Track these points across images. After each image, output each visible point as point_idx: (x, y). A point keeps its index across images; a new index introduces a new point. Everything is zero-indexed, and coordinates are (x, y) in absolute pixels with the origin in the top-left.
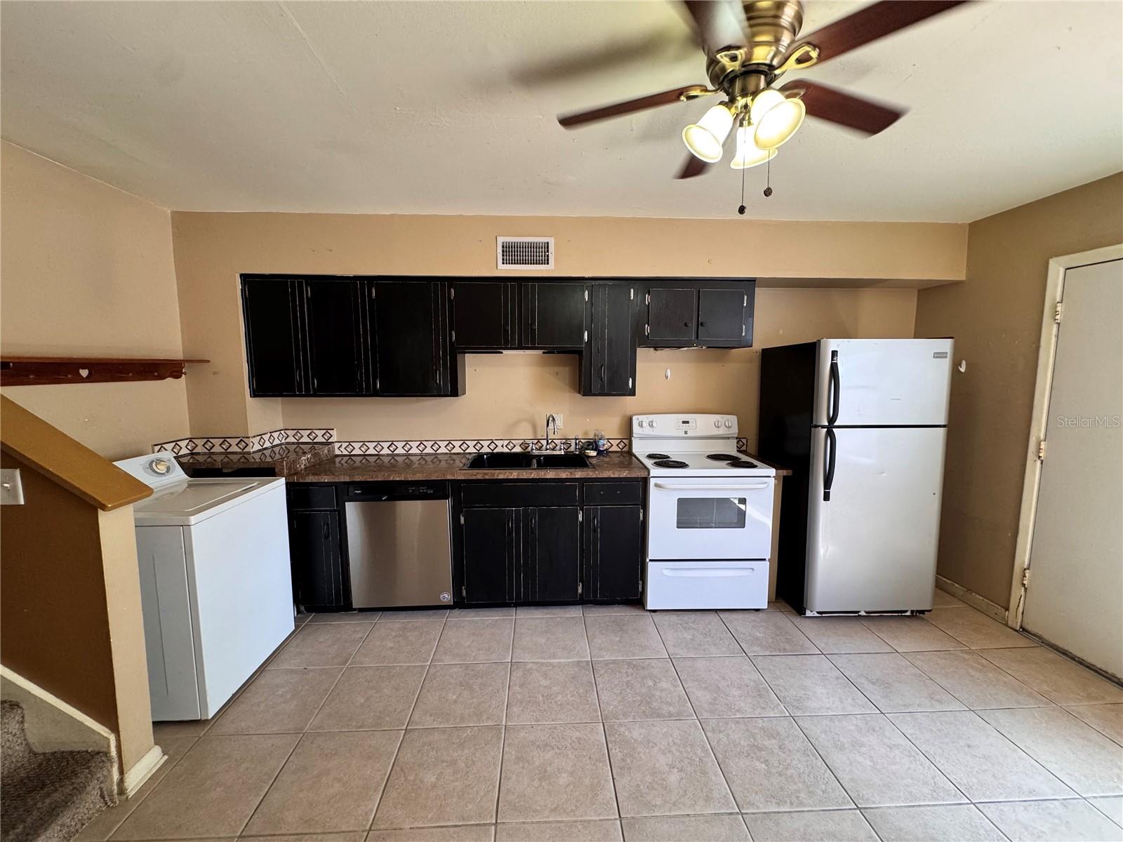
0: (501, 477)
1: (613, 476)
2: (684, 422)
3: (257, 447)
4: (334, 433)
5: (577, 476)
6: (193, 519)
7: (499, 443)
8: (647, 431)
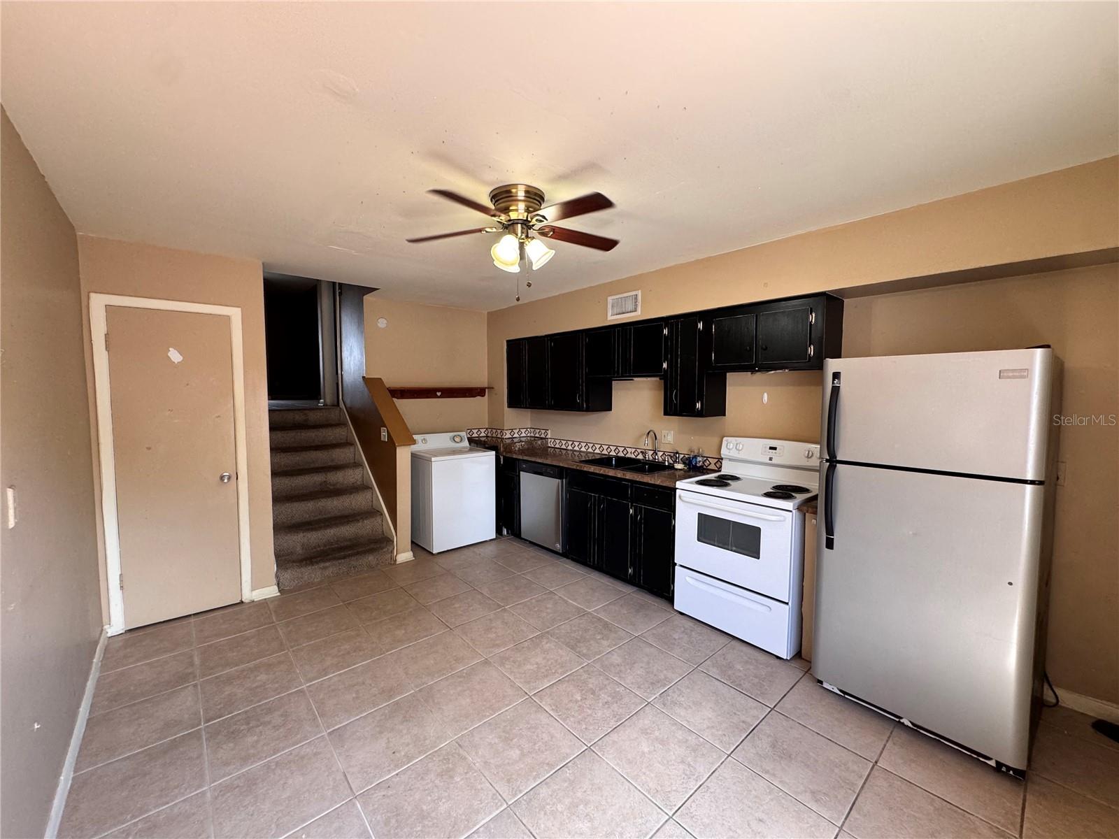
1: (650, 482)
2: (771, 448)
3: (508, 436)
4: (549, 432)
6: (433, 459)
7: (629, 450)
8: (734, 454)
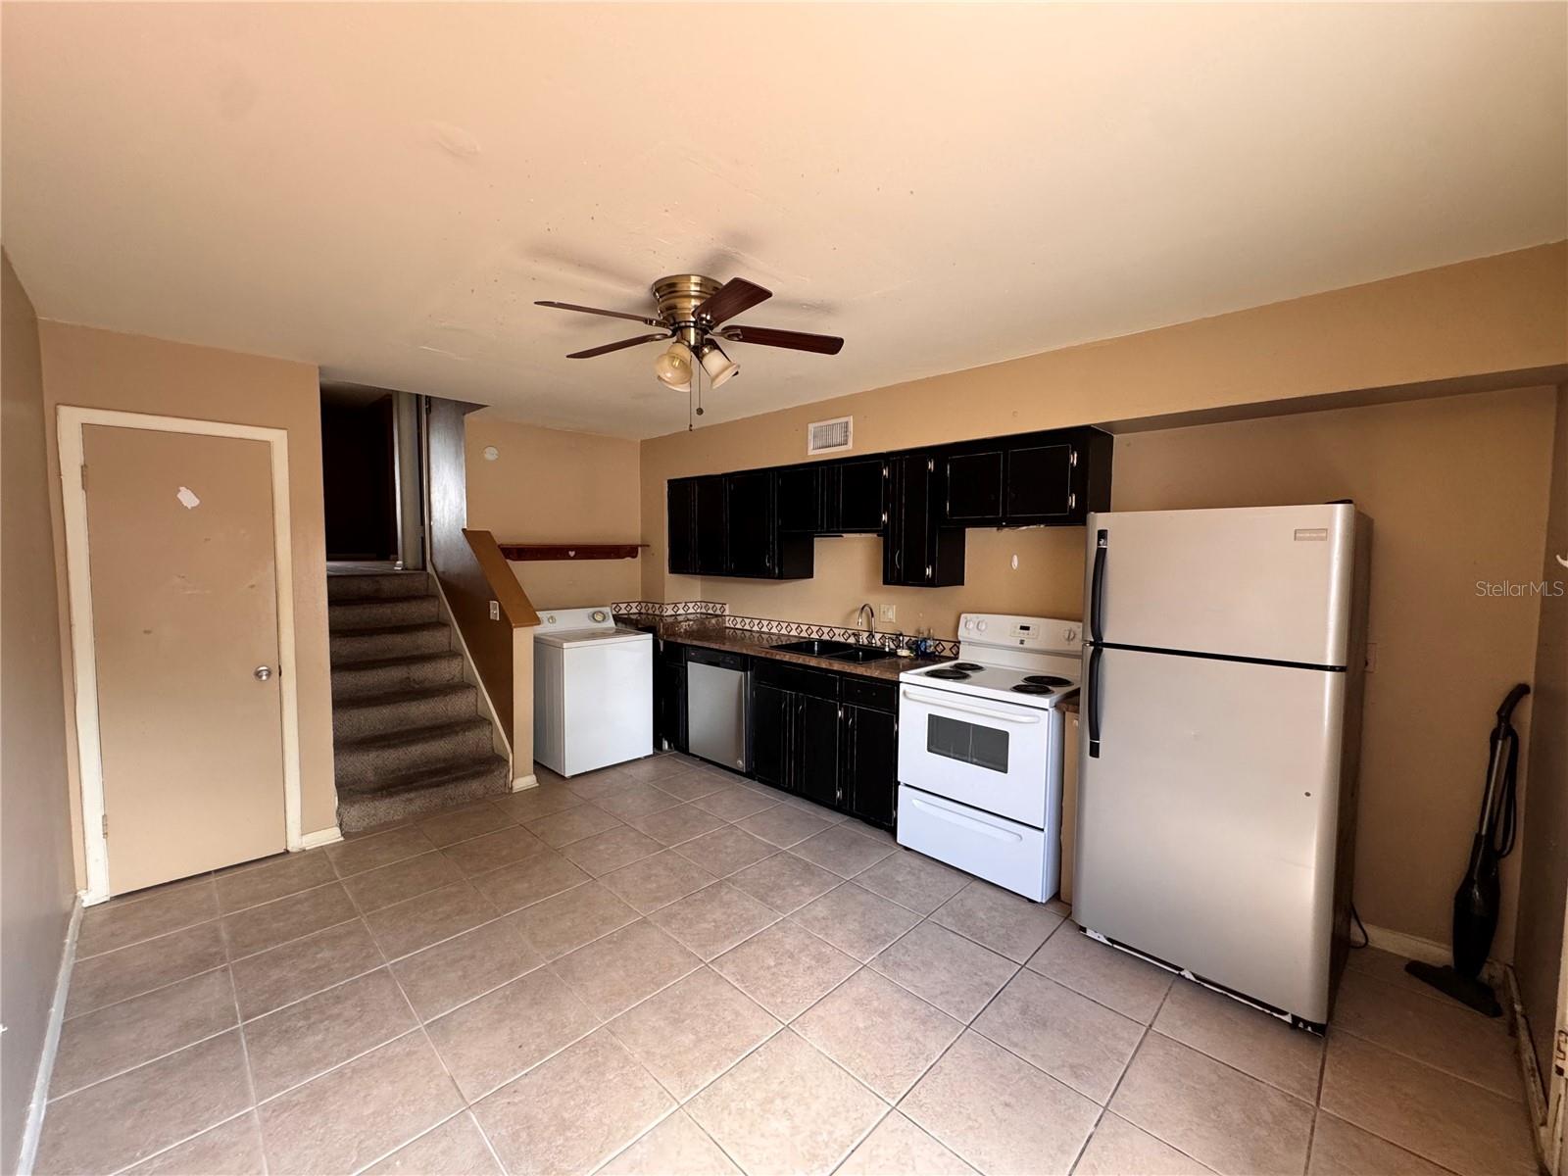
0: (778, 657)
1: (865, 674)
2: (1022, 628)
3: (670, 612)
4: (727, 607)
5: (835, 668)
6: (565, 645)
7: (836, 631)
8: (975, 636)
